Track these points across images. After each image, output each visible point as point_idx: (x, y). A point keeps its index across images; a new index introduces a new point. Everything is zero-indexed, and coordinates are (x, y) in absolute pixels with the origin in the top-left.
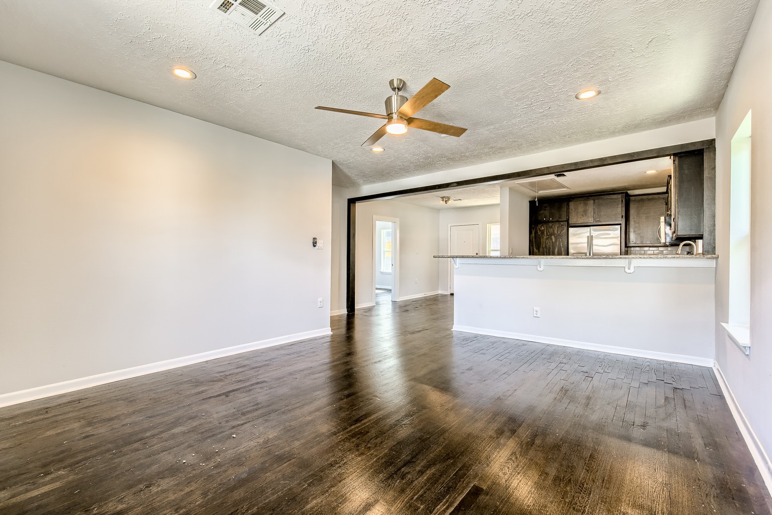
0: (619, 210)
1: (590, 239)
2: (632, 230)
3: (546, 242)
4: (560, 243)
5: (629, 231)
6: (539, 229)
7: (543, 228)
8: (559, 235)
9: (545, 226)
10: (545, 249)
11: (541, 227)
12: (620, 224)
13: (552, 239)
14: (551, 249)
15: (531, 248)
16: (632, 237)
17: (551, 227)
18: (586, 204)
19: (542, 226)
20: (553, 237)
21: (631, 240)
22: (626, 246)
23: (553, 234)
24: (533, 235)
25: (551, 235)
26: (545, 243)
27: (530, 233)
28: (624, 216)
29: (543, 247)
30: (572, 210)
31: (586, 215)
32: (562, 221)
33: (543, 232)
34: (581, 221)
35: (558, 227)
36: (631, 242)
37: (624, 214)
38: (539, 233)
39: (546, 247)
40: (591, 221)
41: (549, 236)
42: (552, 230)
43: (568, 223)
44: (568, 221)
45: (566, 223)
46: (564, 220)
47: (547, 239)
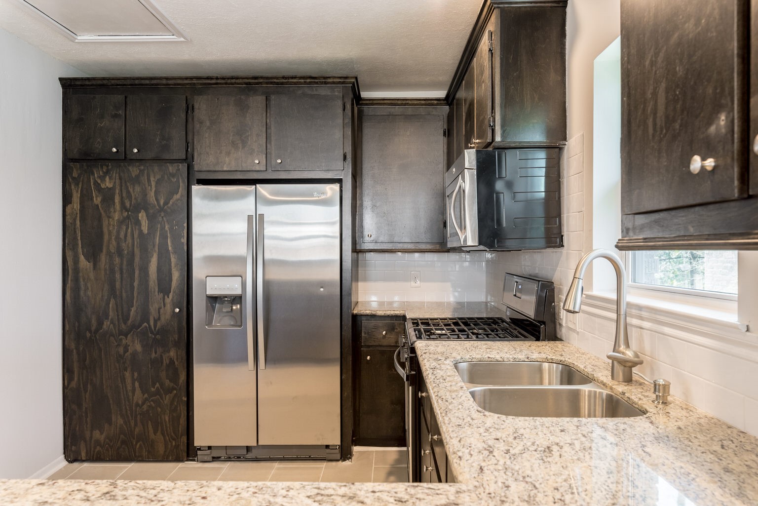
0: (338, 134)
1: (256, 224)
2: (367, 202)
3: (118, 232)
4: (164, 237)
5: (361, 205)
6: (97, 185)
7: (108, 184)
8: (161, 209)
9: (115, 175)
10: (117, 260)
11: (103, 179)
12: (340, 181)
13: (138, 223)
14: (137, 260)
15: (69, 254)
16: (370, 222)
17: (136, 180)
18: (243, 108)
19: (107, 173)
20: (142, 216)
21: (366, 233)
22: (356, 250)
23: (143, 205)
24: (76, 204)
25: (137, 209)
26: (118, 238)
27: (66, 199)
28: (349, 157)
29: (109, 254)
30: (201, 123)
31: (244, 143)
32: (172, 161)
33: (108, 197)
34: (229, 164)
35: (158, 182)
36: (367, 239)
37: (349, 150)
38: (97, 200)
39: (119, 252)
40: (256, 163)
41: (131, 212)
42: (138, 189)
43: (190, 168)
44: (188, 160)
45: (183, 167)
46: (175, 156)
47: (121, 222)
